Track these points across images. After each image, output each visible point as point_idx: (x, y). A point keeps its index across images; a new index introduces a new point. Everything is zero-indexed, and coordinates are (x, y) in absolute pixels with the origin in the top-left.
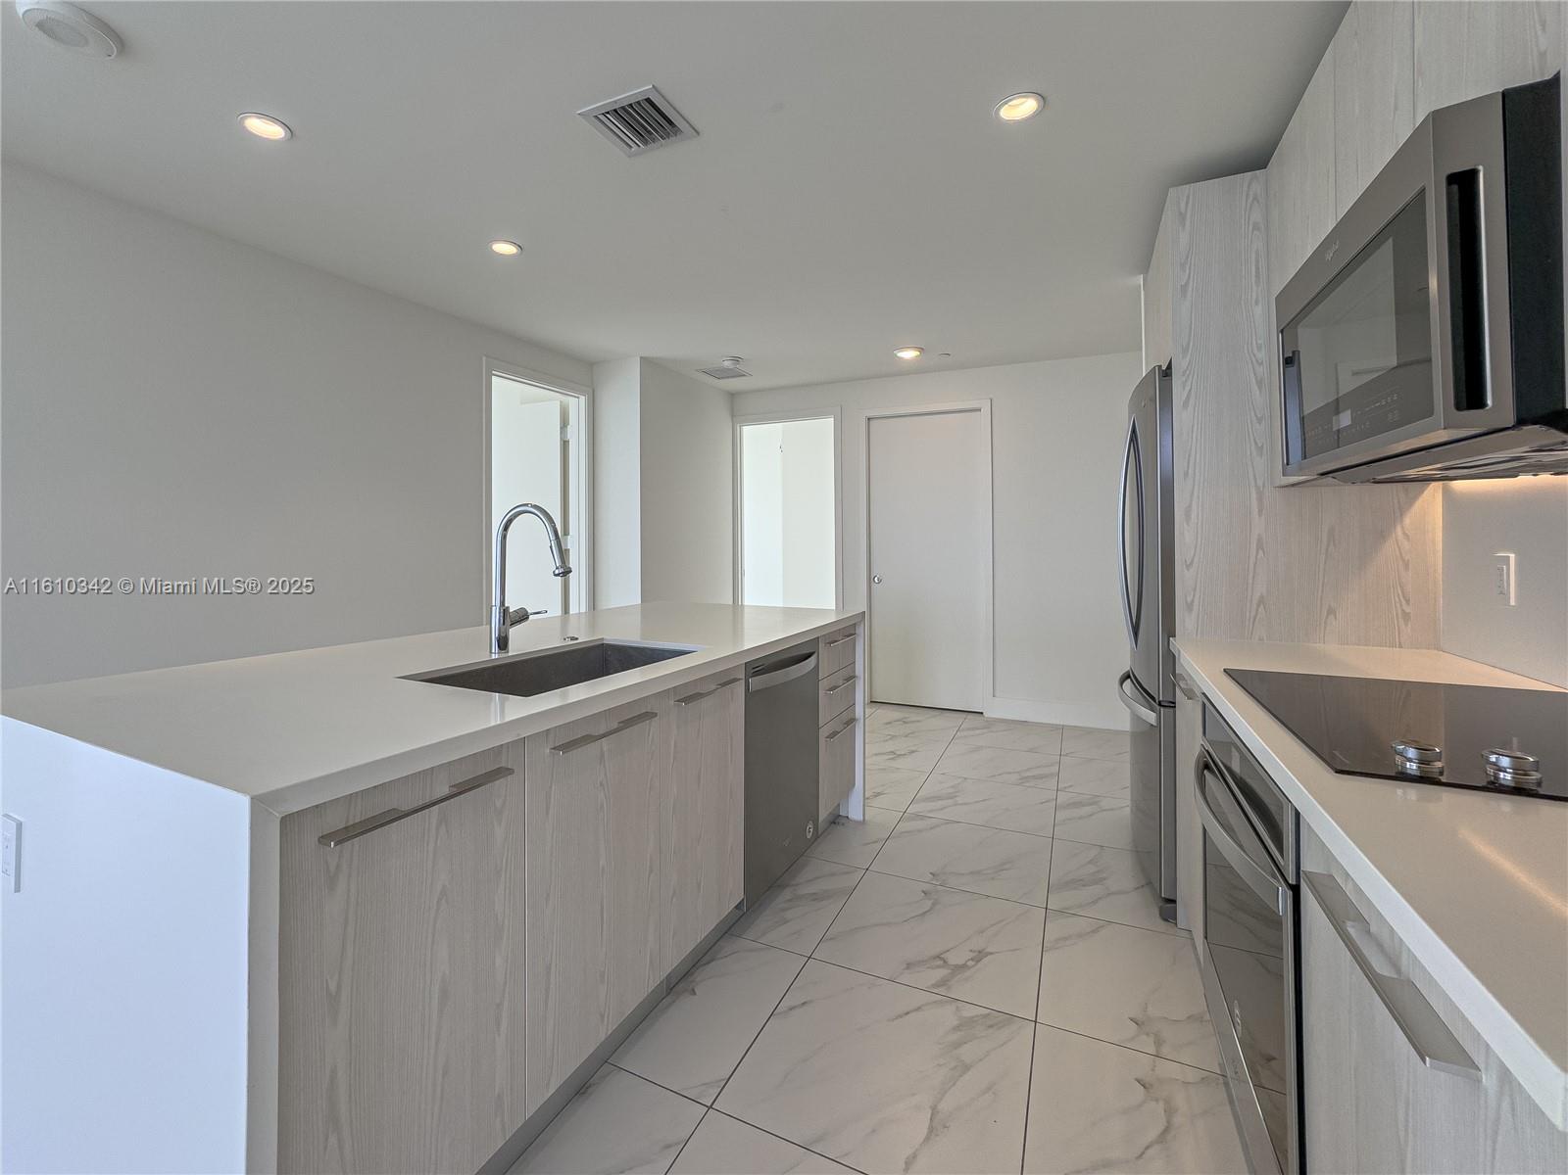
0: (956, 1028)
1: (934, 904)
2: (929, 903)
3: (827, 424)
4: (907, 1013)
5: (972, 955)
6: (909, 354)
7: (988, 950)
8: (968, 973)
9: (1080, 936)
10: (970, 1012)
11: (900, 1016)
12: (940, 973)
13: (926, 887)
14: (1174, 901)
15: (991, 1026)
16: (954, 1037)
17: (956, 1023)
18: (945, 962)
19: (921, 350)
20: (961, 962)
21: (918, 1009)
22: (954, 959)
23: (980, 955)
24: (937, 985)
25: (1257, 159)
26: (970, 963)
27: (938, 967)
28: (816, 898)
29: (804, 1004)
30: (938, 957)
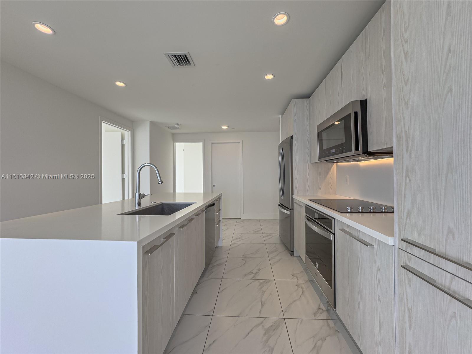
0: (260, 285)
1: (245, 262)
2: (244, 261)
3: (201, 144)
4: (249, 285)
5: (257, 270)
6: (225, 127)
7: (261, 268)
8: (258, 274)
9: (277, 262)
10: (261, 281)
11: (247, 286)
12: (253, 275)
13: (242, 258)
14: (293, 251)
15: (266, 283)
16: (260, 287)
17: (259, 284)
18: (252, 273)
19: (228, 127)
20: (256, 272)
21: (250, 283)
22: (255, 271)
23: (259, 270)
24: (252, 278)
25: (308, 96)
26: (258, 272)
27: (251, 274)
28: (218, 265)
29: (225, 289)
30: (251, 272)
